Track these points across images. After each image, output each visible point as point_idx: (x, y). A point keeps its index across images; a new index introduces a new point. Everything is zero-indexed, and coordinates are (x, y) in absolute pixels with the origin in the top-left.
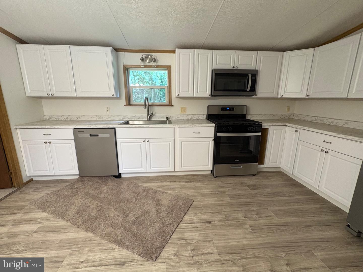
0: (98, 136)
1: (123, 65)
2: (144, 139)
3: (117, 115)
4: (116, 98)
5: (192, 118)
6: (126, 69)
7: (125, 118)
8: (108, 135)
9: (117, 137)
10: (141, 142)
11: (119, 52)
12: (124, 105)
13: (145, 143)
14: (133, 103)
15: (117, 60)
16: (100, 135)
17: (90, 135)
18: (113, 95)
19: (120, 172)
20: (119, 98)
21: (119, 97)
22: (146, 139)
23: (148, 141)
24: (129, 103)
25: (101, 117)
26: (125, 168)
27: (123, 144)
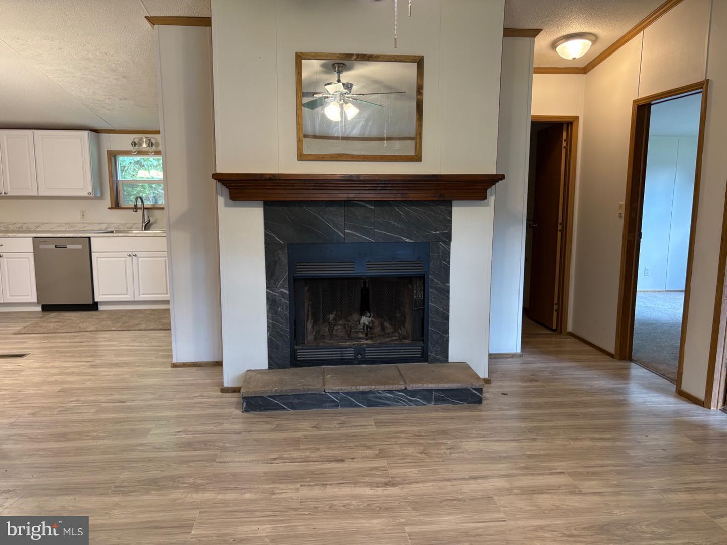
0: (66, 247)
1: (108, 151)
2: (130, 253)
4: (95, 198)
6: (113, 156)
7: (109, 228)
8: (80, 247)
9: (93, 250)
10: (126, 257)
11: (101, 134)
12: (109, 208)
13: (130, 258)
14: (123, 204)
15: (98, 146)
16: (69, 247)
17: (56, 247)
18: (90, 194)
19: (96, 300)
20: (101, 198)
21: (99, 195)
22: (132, 252)
23: (135, 256)
24: (116, 205)
25: (72, 225)
26: (103, 295)
27: (100, 259)
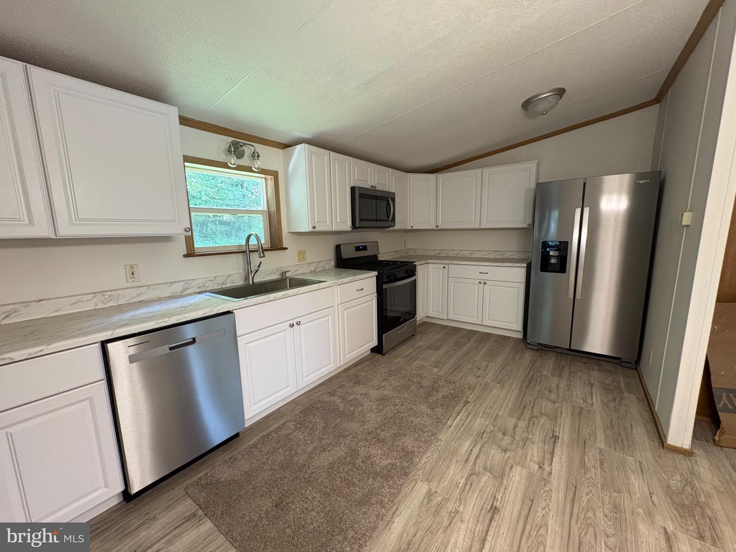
3: (164, 284)
5: (315, 269)
7: (188, 289)
10: (288, 329)
12: (184, 256)
13: (292, 328)
18: (188, 230)
22: (292, 320)
23: (299, 324)
25: (110, 296)
27: (250, 346)
